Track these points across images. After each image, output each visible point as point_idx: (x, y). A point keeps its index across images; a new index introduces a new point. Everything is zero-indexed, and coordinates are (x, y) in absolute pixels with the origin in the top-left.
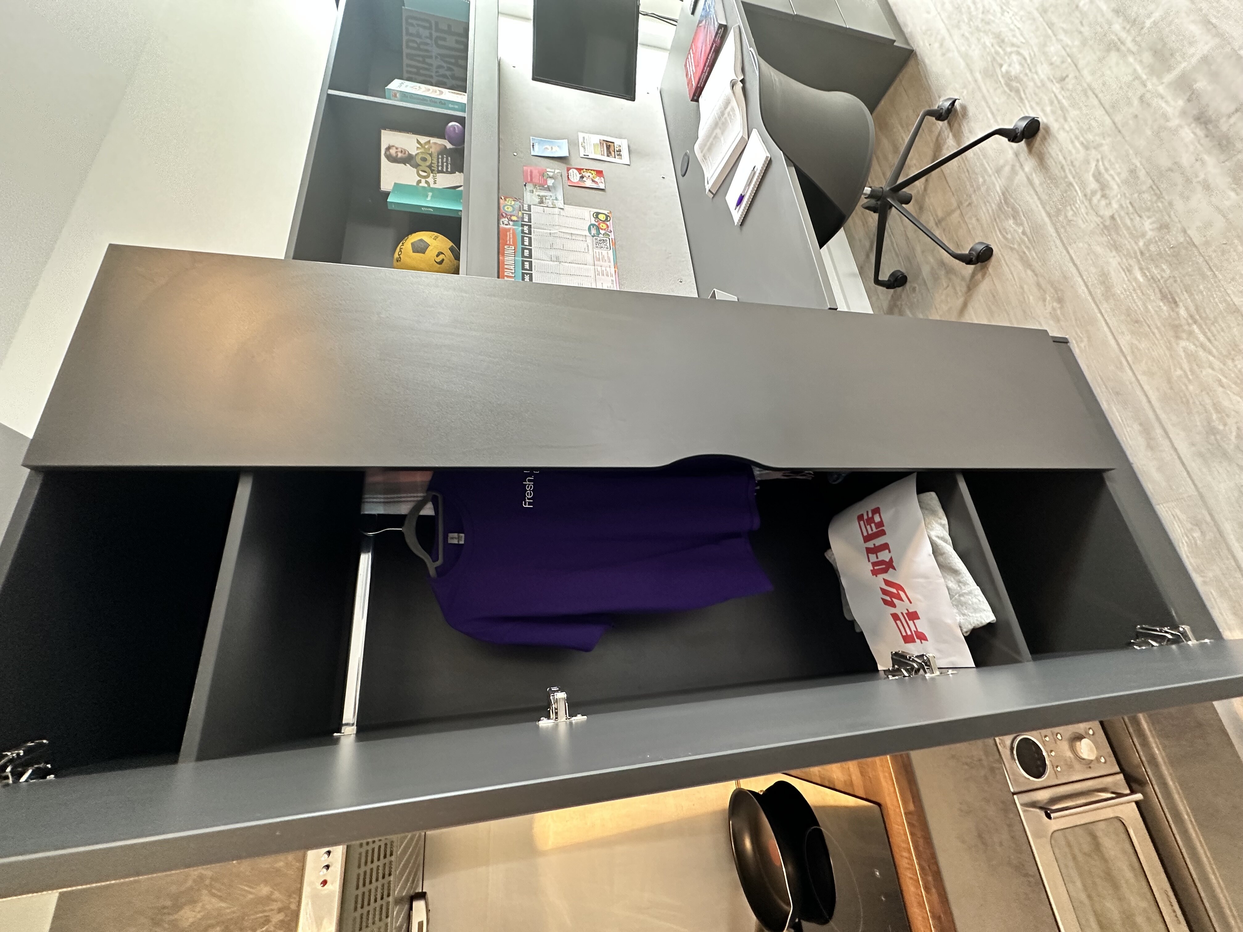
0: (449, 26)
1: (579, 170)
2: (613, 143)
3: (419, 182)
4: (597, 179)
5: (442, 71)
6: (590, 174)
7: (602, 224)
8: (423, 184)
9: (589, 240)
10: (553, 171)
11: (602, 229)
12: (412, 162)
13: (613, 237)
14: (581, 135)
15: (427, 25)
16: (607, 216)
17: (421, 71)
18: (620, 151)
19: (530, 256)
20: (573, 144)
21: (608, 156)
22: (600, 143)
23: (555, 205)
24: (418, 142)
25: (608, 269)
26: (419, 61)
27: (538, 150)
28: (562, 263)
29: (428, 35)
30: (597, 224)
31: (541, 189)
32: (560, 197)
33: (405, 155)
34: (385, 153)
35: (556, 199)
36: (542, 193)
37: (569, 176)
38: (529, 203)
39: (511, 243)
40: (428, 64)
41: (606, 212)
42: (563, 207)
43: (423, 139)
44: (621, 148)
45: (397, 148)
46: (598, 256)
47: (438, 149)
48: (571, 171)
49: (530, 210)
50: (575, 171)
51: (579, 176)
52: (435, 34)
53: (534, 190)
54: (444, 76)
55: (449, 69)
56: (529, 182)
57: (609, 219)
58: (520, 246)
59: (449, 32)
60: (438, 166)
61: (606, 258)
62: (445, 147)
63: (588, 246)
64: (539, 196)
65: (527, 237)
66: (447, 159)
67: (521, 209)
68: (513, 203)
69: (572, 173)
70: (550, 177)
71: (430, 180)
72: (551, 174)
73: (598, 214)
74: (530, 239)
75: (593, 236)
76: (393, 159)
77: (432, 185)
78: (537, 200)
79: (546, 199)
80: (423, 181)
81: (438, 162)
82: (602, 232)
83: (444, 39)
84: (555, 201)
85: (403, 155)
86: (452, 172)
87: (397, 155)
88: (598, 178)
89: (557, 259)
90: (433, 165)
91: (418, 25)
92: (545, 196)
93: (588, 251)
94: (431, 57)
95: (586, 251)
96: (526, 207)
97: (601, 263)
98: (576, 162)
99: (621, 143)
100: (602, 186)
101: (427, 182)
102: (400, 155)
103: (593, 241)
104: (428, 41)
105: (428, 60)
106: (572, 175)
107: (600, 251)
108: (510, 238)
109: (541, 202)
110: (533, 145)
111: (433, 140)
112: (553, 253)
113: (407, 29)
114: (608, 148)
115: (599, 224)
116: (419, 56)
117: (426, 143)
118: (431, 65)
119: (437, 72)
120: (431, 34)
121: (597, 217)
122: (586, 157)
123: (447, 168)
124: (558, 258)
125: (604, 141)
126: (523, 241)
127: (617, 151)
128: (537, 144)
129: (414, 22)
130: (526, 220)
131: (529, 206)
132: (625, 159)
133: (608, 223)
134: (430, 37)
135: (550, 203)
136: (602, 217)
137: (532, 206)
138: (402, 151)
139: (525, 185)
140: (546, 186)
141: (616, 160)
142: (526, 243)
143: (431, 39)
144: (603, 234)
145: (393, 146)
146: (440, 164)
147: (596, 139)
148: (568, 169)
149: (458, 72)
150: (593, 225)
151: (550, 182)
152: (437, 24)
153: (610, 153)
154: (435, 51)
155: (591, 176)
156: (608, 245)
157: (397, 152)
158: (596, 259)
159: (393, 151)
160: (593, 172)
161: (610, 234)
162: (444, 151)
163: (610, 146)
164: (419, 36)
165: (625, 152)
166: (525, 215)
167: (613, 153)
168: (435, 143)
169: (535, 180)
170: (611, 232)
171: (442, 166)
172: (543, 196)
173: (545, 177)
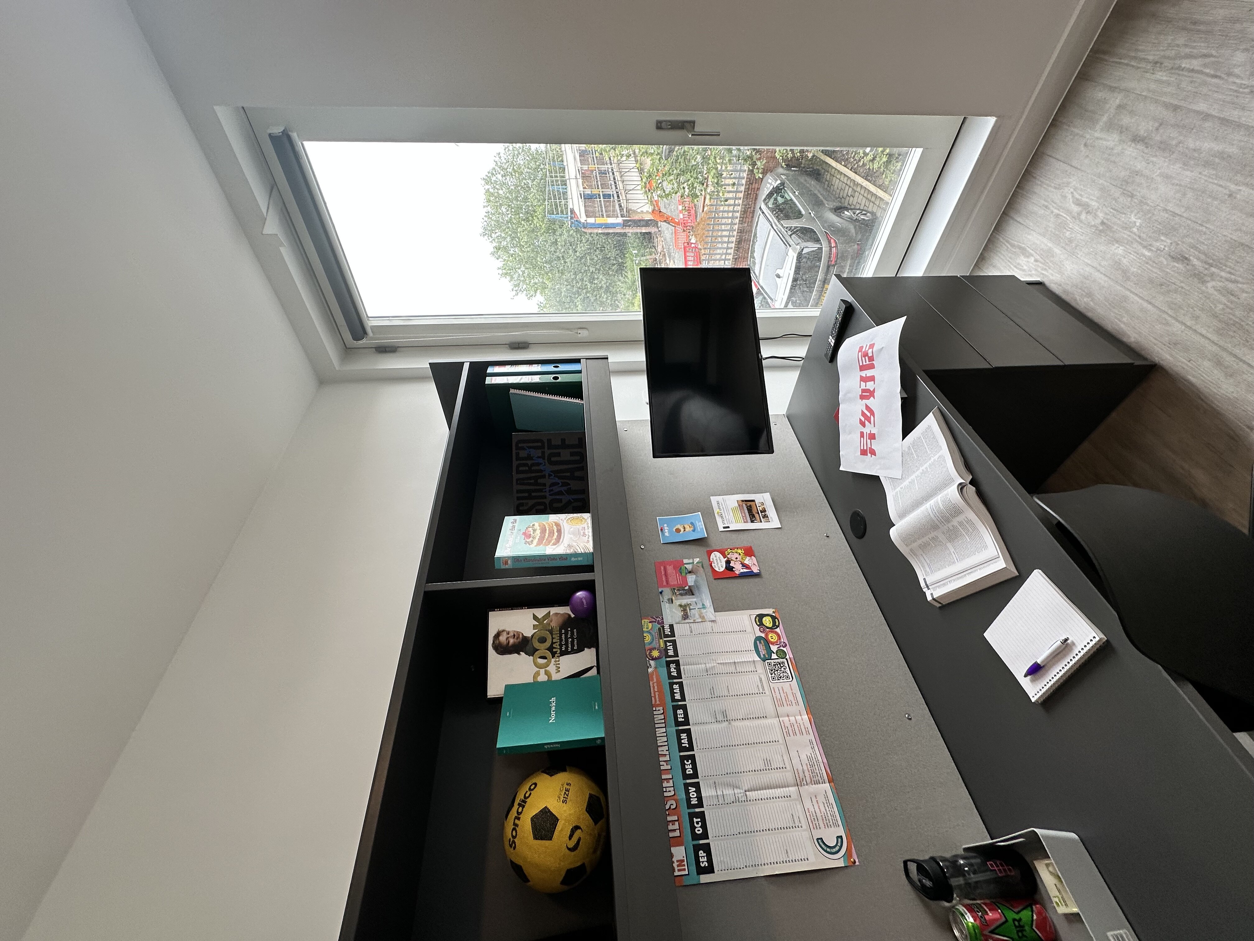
0: (563, 440)
1: (723, 553)
2: (753, 501)
3: (537, 674)
4: (747, 561)
5: (556, 489)
6: (736, 555)
7: (770, 635)
8: (542, 678)
9: (760, 667)
10: (691, 561)
11: (773, 643)
12: (528, 648)
13: (792, 656)
14: (714, 500)
15: (539, 444)
16: (774, 618)
17: (533, 494)
18: (764, 511)
19: (687, 722)
20: (709, 515)
21: (752, 522)
22: (739, 505)
23: (703, 617)
24: (535, 617)
25: (799, 718)
26: (530, 484)
27: (668, 534)
28: (733, 723)
29: (540, 455)
30: (763, 635)
31: (681, 595)
32: (708, 603)
33: (518, 640)
34: (494, 642)
35: (704, 607)
36: (685, 600)
37: (713, 565)
38: (670, 621)
39: (658, 703)
40: (541, 484)
41: (770, 611)
42: (713, 619)
43: (541, 612)
44: (765, 506)
45: (508, 633)
46: (779, 697)
47: (561, 620)
48: (713, 555)
49: (673, 634)
50: (718, 554)
51: (724, 560)
52: (547, 452)
53: (673, 598)
54: (560, 493)
55: (564, 484)
56: (665, 586)
57: (777, 624)
58: (670, 704)
59: (564, 445)
60: (561, 645)
61: (791, 697)
62: (569, 615)
63: (761, 680)
64: (680, 606)
65: (676, 683)
66: (572, 634)
67: (661, 633)
68: (650, 625)
69: (715, 558)
70: (690, 572)
71: (552, 668)
72: (689, 567)
73: (761, 617)
74: (681, 685)
75: (764, 660)
76: (503, 650)
77: (556, 677)
78: (680, 614)
79: (690, 609)
80: (542, 671)
81: (561, 640)
82: (774, 648)
83: (559, 455)
84: (703, 611)
85: (516, 640)
86: (580, 650)
87: (509, 642)
88: (748, 558)
89: (726, 718)
90: (554, 646)
91: (530, 447)
92: (689, 605)
93: (763, 689)
94: (544, 477)
95: (761, 691)
96: (668, 631)
97: (786, 709)
98: (715, 542)
99: (764, 499)
100: (755, 570)
101: (547, 673)
102: (512, 641)
103: (765, 667)
104: (541, 461)
105: (540, 481)
106: (715, 562)
107: (780, 685)
108: (655, 692)
109: (686, 617)
110: (662, 530)
111: (554, 610)
112: (717, 705)
113: (517, 454)
114: (750, 509)
115: (767, 635)
116: (530, 478)
117: (545, 617)
118: (545, 485)
119: (550, 491)
120: (543, 453)
121: (761, 624)
122: (728, 531)
123: (573, 645)
124: (724, 714)
125: (743, 501)
126: (672, 693)
127: (761, 512)
128: (665, 525)
129: (524, 445)
130: (671, 653)
131: (671, 627)
132: (774, 522)
133: (778, 630)
134: (543, 457)
135: (697, 616)
136: (767, 621)
137: (675, 626)
138: (514, 635)
139: (661, 593)
140: (687, 588)
141: (763, 525)
142: (678, 696)
143: (544, 459)
144: (777, 652)
145: (503, 631)
146: (563, 643)
147: (733, 501)
148: (709, 553)
149: (574, 485)
150: (758, 639)
151: (691, 580)
152: (549, 441)
153: (753, 516)
154: (548, 468)
155: (739, 558)
156: (789, 672)
157: (507, 638)
158: (778, 703)
159: (503, 638)
160: (740, 551)
161: (785, 649)
162: (567, 623)
163: (750, 506)
164: (529, 457)
165: (772, 512)
166: (668, 644)
167: (757, 515)
168: (556, 614)
169: (673, 581)
170: (786, 645)
171: (566, 644)
172: (685, 606)
173: (683, 574)
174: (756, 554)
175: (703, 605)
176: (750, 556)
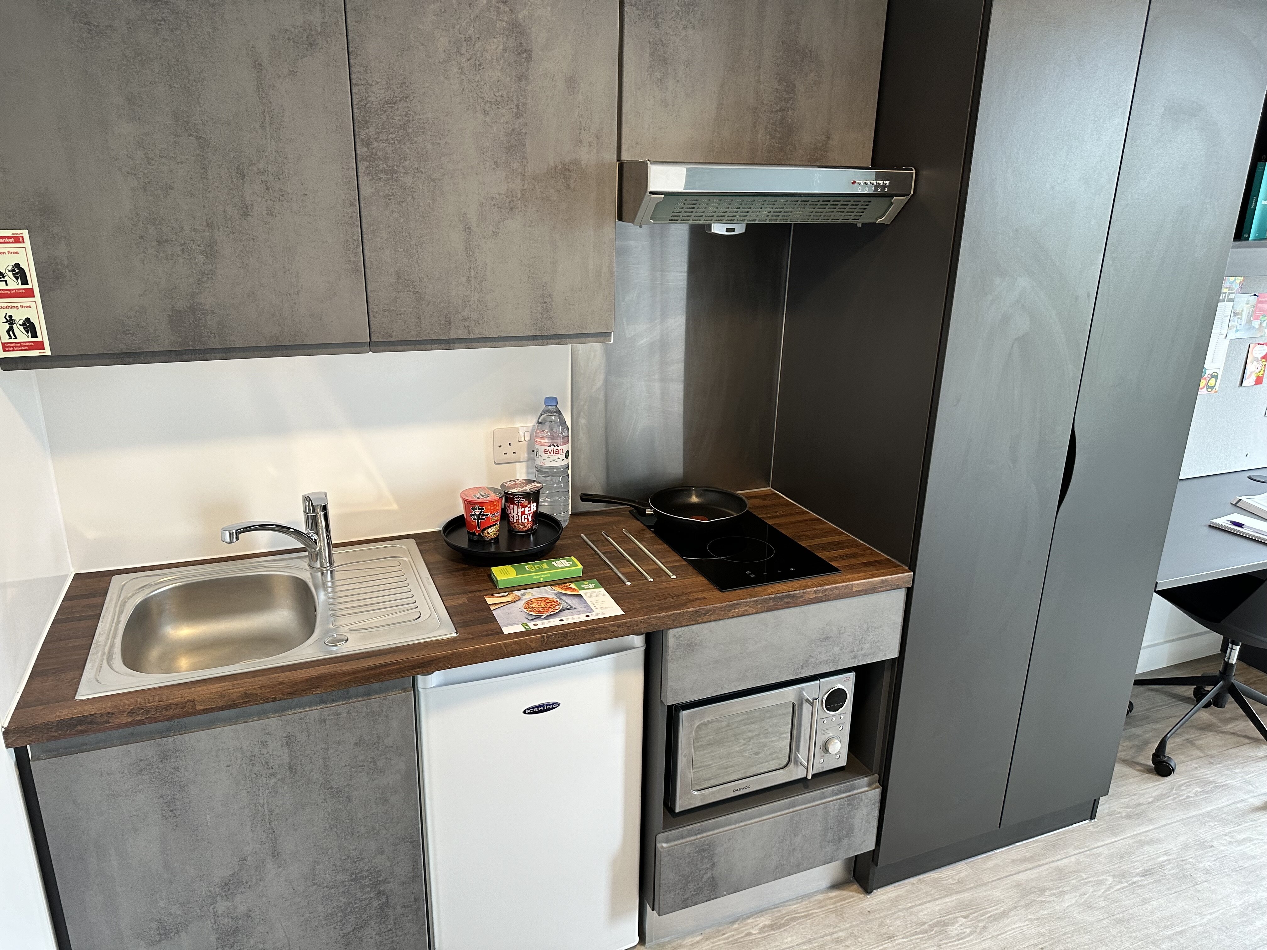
6: (1260, 369)
7: (1204, 381)
23: (1231, 329)
30: (1206, 376)
31: (1249, 313)
32: (1239, 335)
35: (1237, 331)
36: (1245, 314)
37: (1260, 346)
38: (1236, 300)
41: (1217, 387)
49: (1229, 301)
51: (1259, 356)
53: (1249, 306)
56: (1258, 299)
64: (1242, 311)
67: (1231, 291)
68: (1239, 283)
70: (1261, 324)
73: (1216, 377)
78: (1238, 309)
79: (1238, 318)
84: (1235, 329)
88: (1255, 379)
92: (1241, 318)
96: (1232, 296)
100: (1246, 382)
106: (1261, 349)
109: (1236, 314)
115: (1205, 379)
121: (1211, 375)
131: (1232, 300)
135: (1233, 323)
136: (1210, 381)
137: (1232, 303)
139: (1255, 295)
140: (1252, 319)
151: (1256, 324)
160: (1262, 372)
166: (1224, 295)
169: (1259, 307)
172: (1242, 315)
173: (1261, 317)
174: (1256, 386)
175: (1238, 330)
176: (1256, 381)
